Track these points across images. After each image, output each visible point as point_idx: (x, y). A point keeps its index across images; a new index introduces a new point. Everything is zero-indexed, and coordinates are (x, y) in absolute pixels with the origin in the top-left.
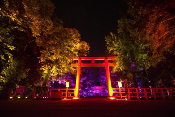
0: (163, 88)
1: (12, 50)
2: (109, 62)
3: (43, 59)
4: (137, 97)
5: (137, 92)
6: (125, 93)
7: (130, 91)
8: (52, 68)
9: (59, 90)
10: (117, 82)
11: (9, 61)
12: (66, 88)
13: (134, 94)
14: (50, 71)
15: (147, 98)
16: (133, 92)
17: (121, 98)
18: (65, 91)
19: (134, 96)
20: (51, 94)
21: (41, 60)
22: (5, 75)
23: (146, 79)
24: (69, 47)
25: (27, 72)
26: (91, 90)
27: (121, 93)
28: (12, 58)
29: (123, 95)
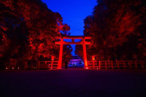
0: (126, 61)
1: (5, 30)
2: (86, 41)
3: (31, 38)
4: (105, 67)
5: (106, 64)
6: (96, 64)
7: (101, 63)
8: (39, 45)
9: (46, 62)
10: (91, 56)
11: (3, 40)
12: (51, 61)
13: (103, 65)
14: (38, 48)
15: (113, 68)
16: (103, 64)
17: (94, 68)
18: (51, 63)
19: (103, 67)
20: (40, 65)
21: (29, 39)
22: (1, 51)
23: (114, 54)
24: (53, 29)
25: (18, 48)
26: (70, 62)
27: (94, 64)
28: (6, 37)
29: (95, 65)
